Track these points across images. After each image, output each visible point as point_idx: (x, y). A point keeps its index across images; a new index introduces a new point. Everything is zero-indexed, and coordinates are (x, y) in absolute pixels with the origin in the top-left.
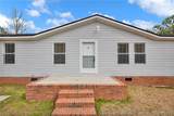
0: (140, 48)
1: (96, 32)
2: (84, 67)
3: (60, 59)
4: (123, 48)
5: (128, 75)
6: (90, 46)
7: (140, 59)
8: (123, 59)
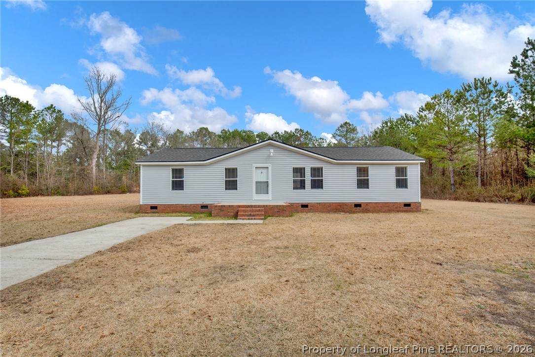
0: (317, 172)
1: (269, 156)
2: (257, 193)
3: (231, 185)
4: (299, 171)
5: (304, 202)
6: (264, 171)
7: (317, 184)
8: (300, 185)
